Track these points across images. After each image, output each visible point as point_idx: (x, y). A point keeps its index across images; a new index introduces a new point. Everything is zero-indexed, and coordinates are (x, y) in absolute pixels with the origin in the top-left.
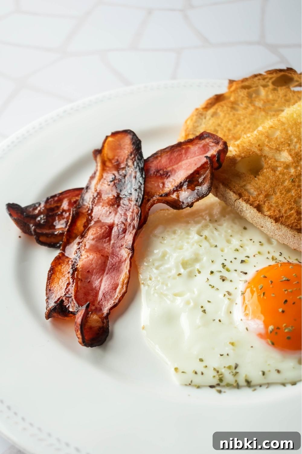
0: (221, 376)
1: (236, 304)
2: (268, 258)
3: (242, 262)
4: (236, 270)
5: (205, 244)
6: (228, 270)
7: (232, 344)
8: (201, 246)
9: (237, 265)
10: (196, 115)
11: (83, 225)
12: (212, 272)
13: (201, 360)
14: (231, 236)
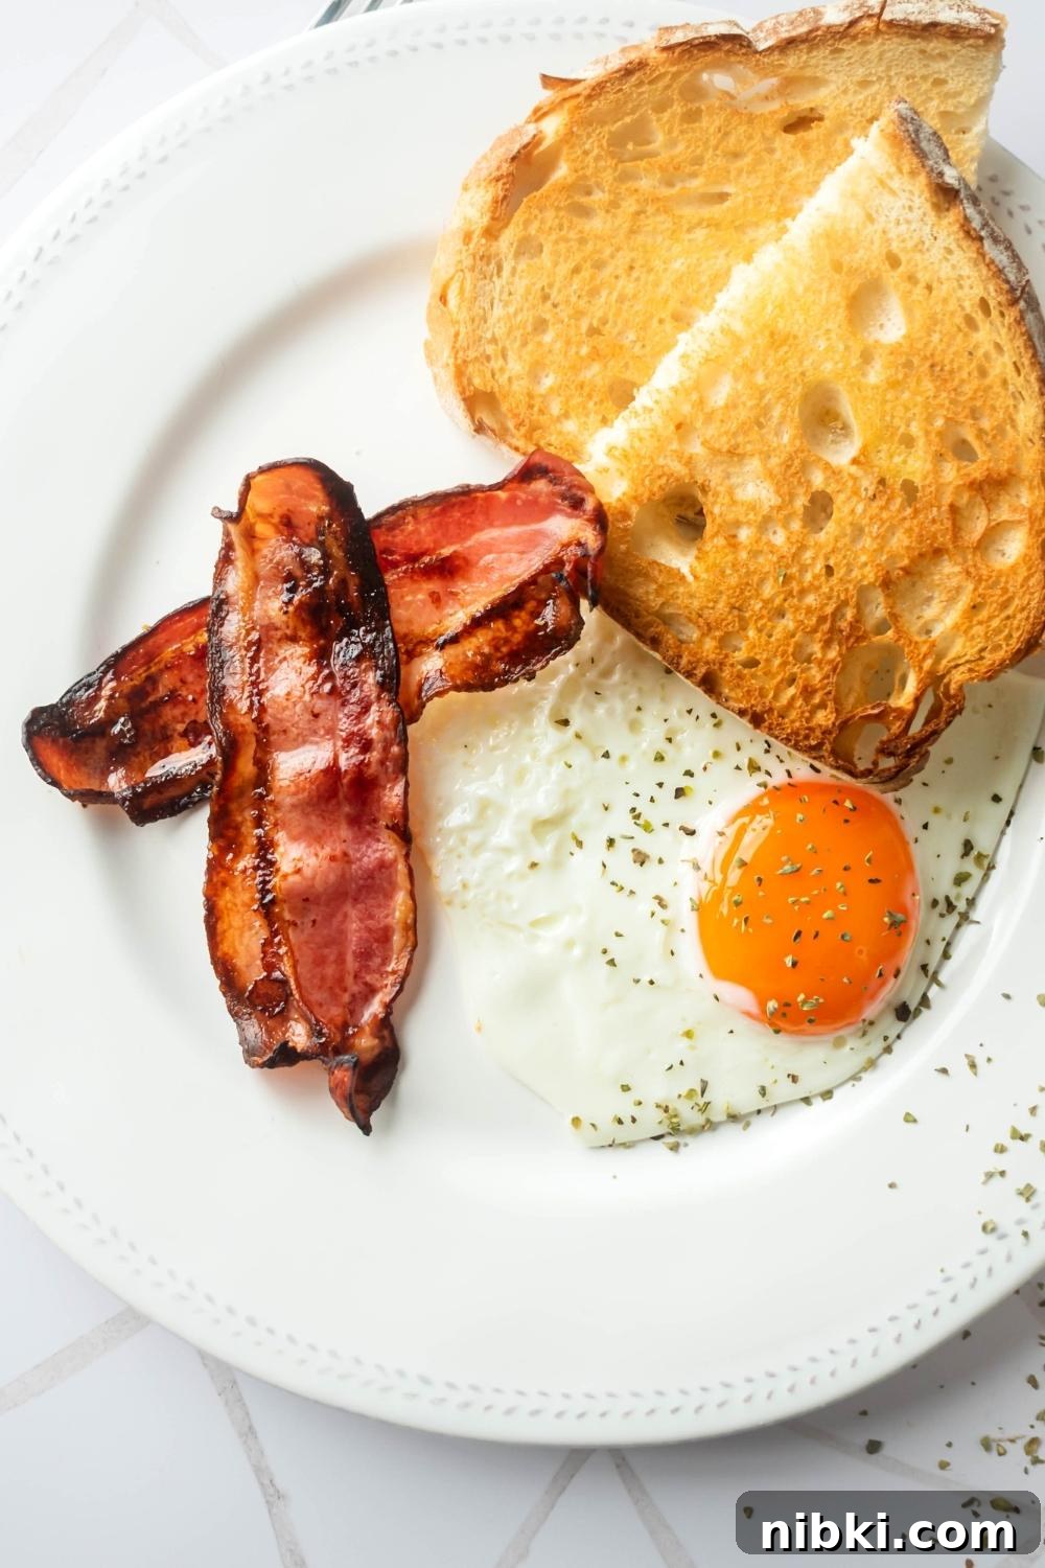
0: (674, 1120)
1: (683, 931)
2: (738, 768)
3: (680, 793)
4: (666, 825)
5: (580, 756)
6: (647, 828)
7: (688, 1034)
8: (570, 766)
9: (667, 808)
10: (473, 269)
11: (252, 761)
12: (611, 842)
13: (626, 1088)
14: (639, 709)
